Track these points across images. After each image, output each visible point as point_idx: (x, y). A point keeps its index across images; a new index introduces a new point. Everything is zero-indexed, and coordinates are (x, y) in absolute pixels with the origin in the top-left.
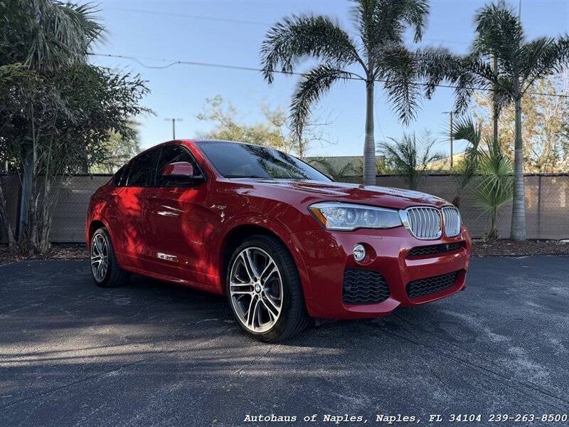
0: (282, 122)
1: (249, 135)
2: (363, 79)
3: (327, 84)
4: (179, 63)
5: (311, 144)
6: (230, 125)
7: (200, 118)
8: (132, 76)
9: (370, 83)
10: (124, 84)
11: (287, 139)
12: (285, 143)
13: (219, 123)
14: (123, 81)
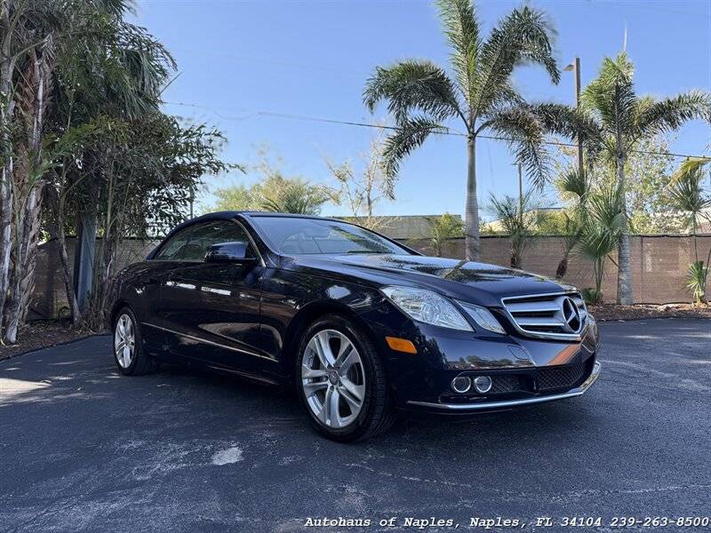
8: (210, 125)
10: (200, 135)
14: (198, 132)
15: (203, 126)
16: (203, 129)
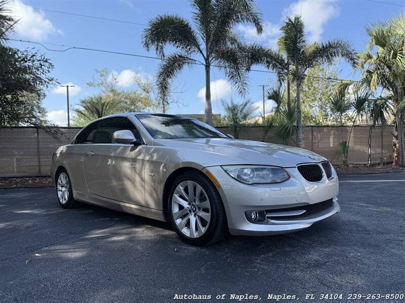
0: (150, 89)
1: (126, 98)
2: (203, 64)
3: (180, 67)
4: (74, 48)
5: (171, 105)
6: (112, 91)
7: (90, 84)
8: (38, 55)
9: (208, 67)
10: (33, 61)
11: (154, 102)
12: (153, 104)
13: (104, 89)
14: (32, 59)
15: (34, 56)
16: (34, 57)
